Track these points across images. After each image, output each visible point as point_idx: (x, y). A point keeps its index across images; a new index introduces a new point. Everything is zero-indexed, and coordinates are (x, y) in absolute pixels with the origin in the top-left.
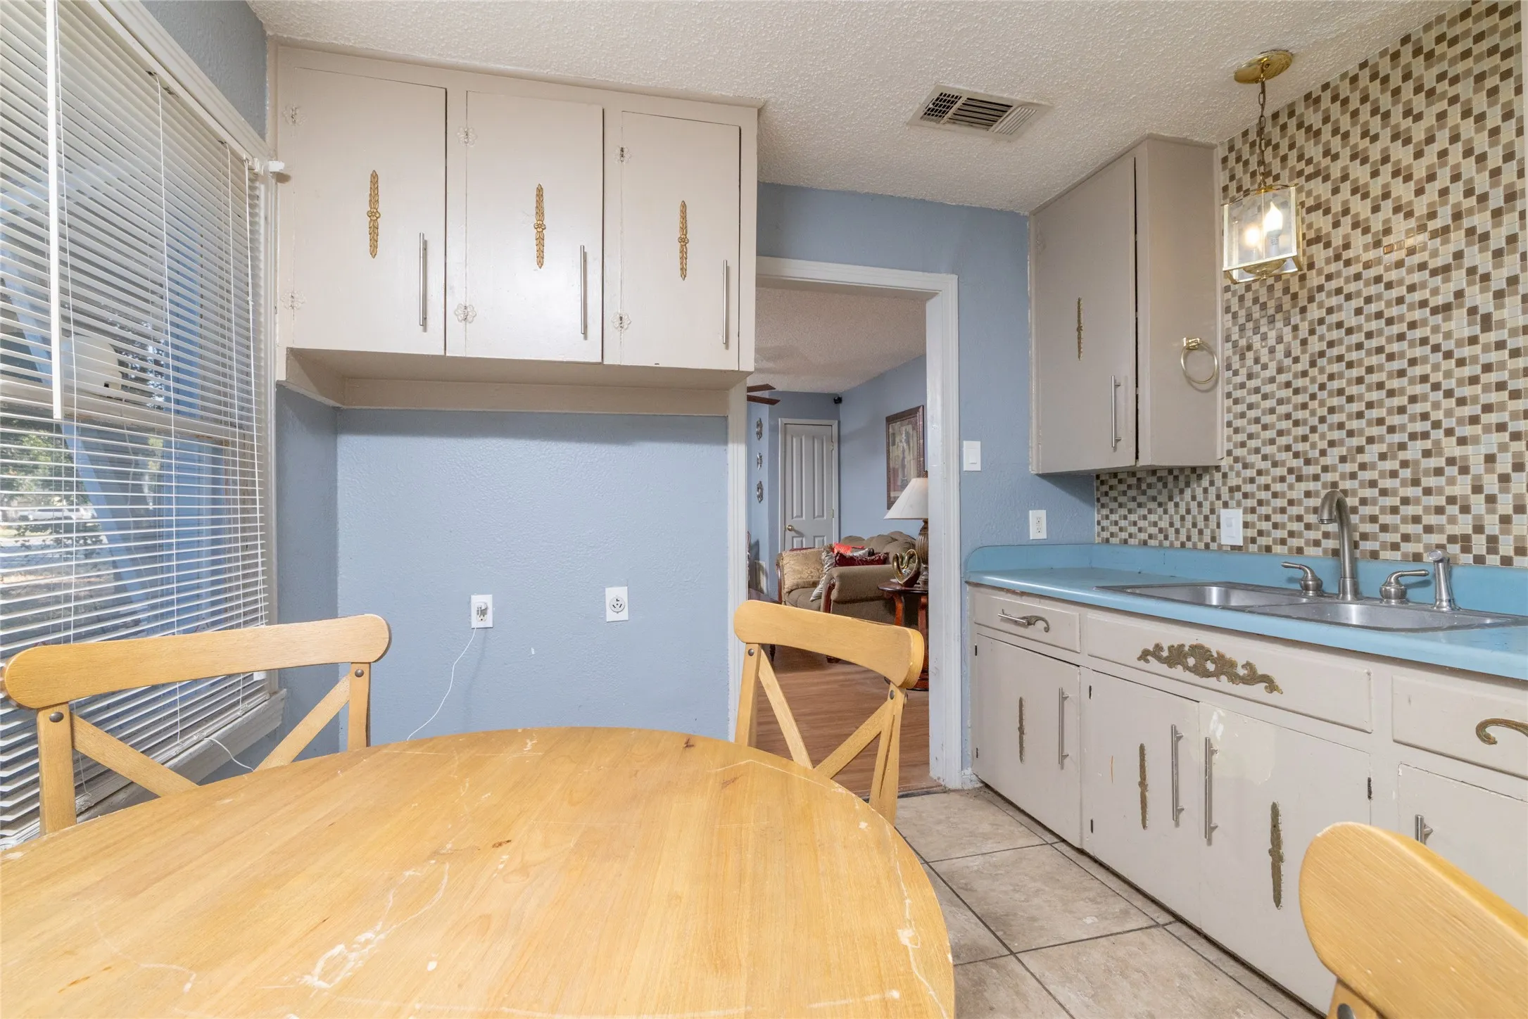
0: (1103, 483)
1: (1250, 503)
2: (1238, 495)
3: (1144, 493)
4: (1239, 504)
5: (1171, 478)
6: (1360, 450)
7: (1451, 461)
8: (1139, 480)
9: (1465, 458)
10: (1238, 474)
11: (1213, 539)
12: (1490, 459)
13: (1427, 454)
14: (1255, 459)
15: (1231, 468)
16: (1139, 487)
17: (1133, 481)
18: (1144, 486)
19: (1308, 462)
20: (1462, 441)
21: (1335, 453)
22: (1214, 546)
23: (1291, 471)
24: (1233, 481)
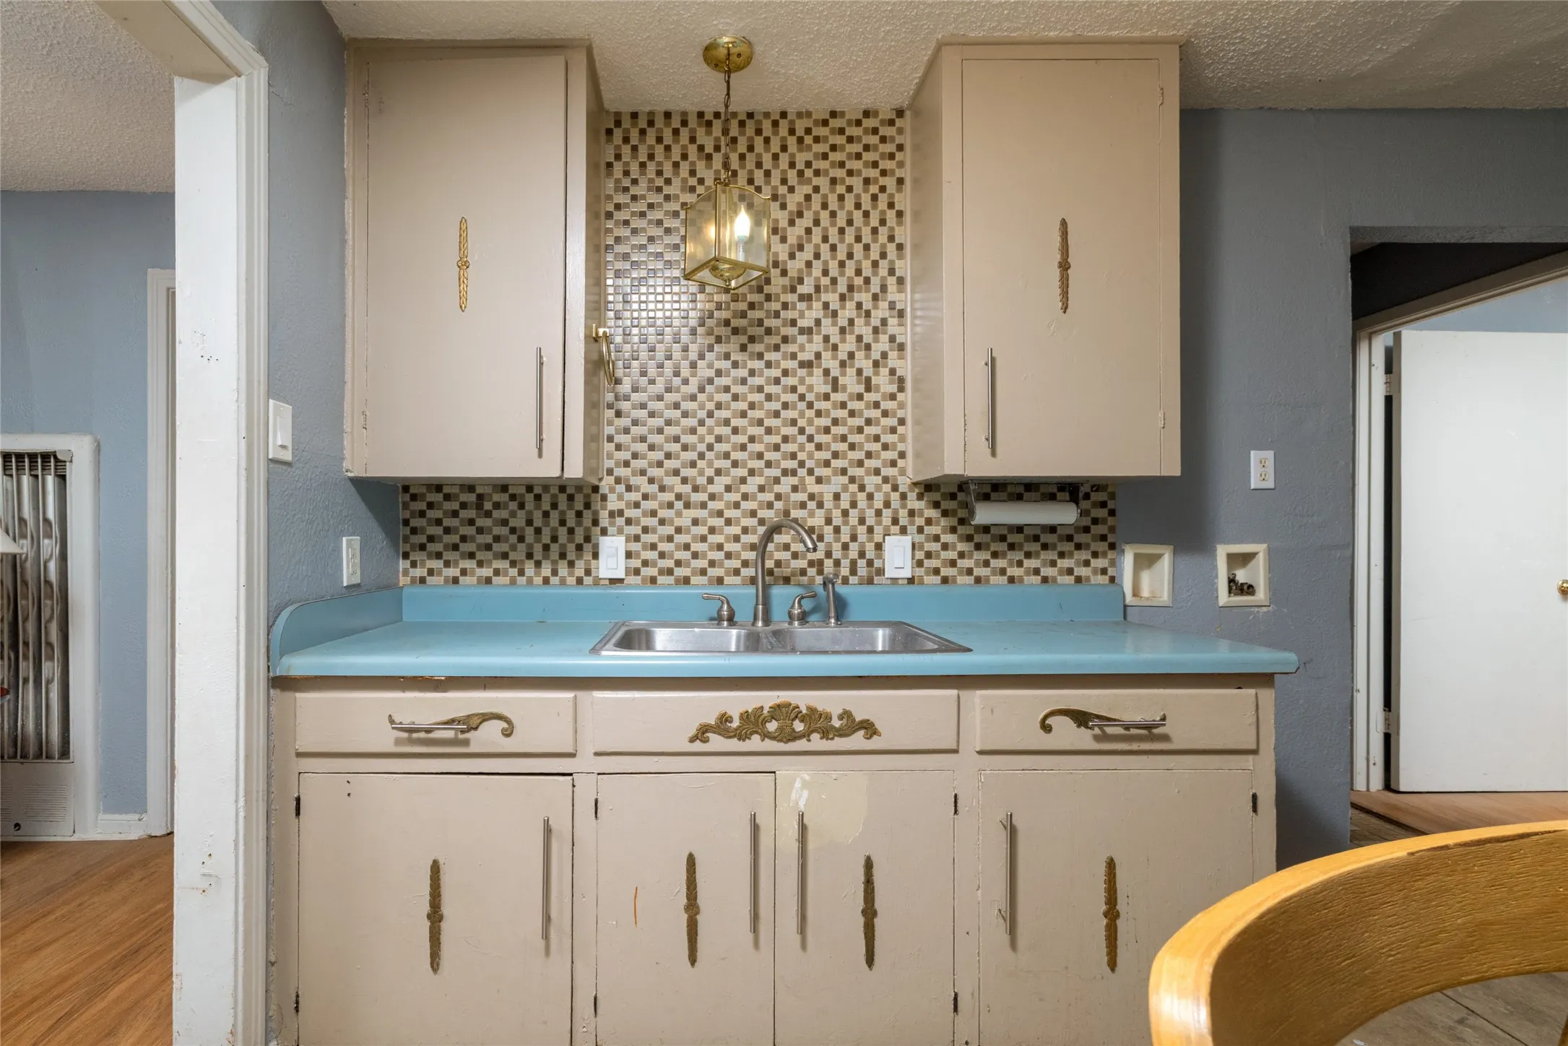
0: (414, 497)
1: (634, 530)
2: (620, 521)
3: (488, 514)
4: (620, 532)
5: (529, 498)
6: (743, 481)
8: (480, 497)
10: (620, 498)
11: (588, 572)
14: (641, 481)
15: (612, 490)
16: (479, 506)
17: (471, 498)
18: (488, 506)
19: (696, 489)
21: (721, 482)
22: (588, 580)
23: (679, 497)
24: (613, 504)
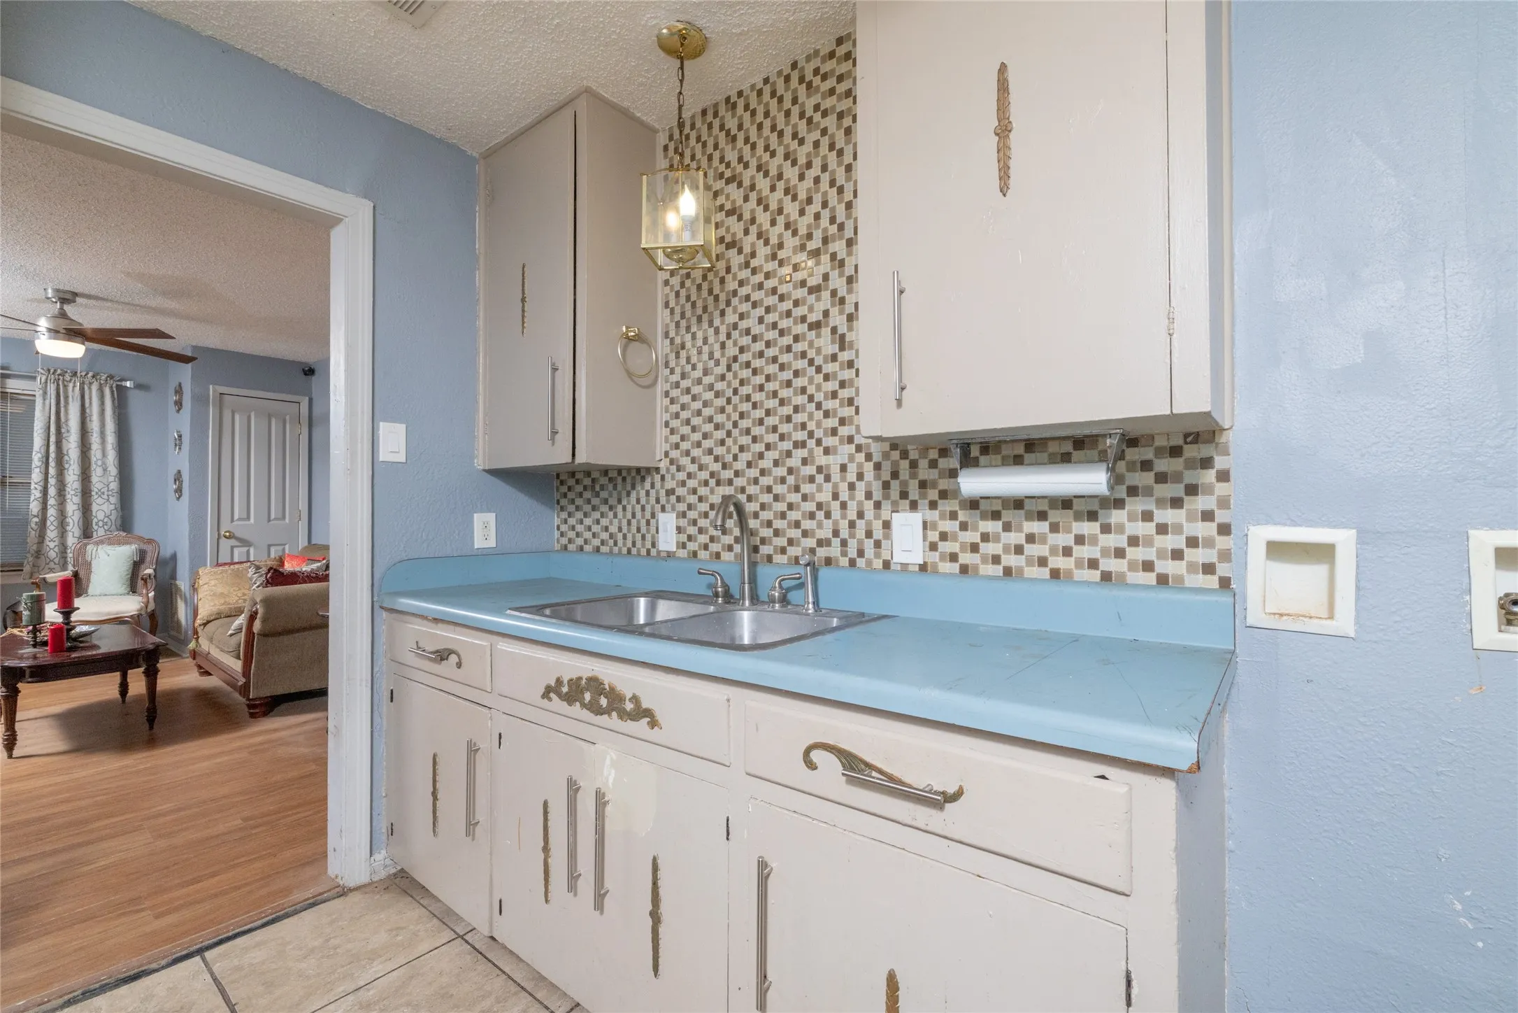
0: (562, 483)
1: (682, 507)
2: (673, 498)
3: (597, 495)
4: (673, 509)
5: (620, 479)
6: (761, 456)
7: (820, 469)
8: (594, 480)
9: (828, 466)
10: (673, 478)
11: (654, 545)
12: (843, 468)
13: (805, 462)
14: (685, 461)
15: (668, 470)
16: (593, 488)
17: (587, 481)
18: (597, 488)
19: (724, 467)
20: (827, 451)
21: (745, 457)
22: (654, 552)
23: (712, 475)
24: (670, 484)
